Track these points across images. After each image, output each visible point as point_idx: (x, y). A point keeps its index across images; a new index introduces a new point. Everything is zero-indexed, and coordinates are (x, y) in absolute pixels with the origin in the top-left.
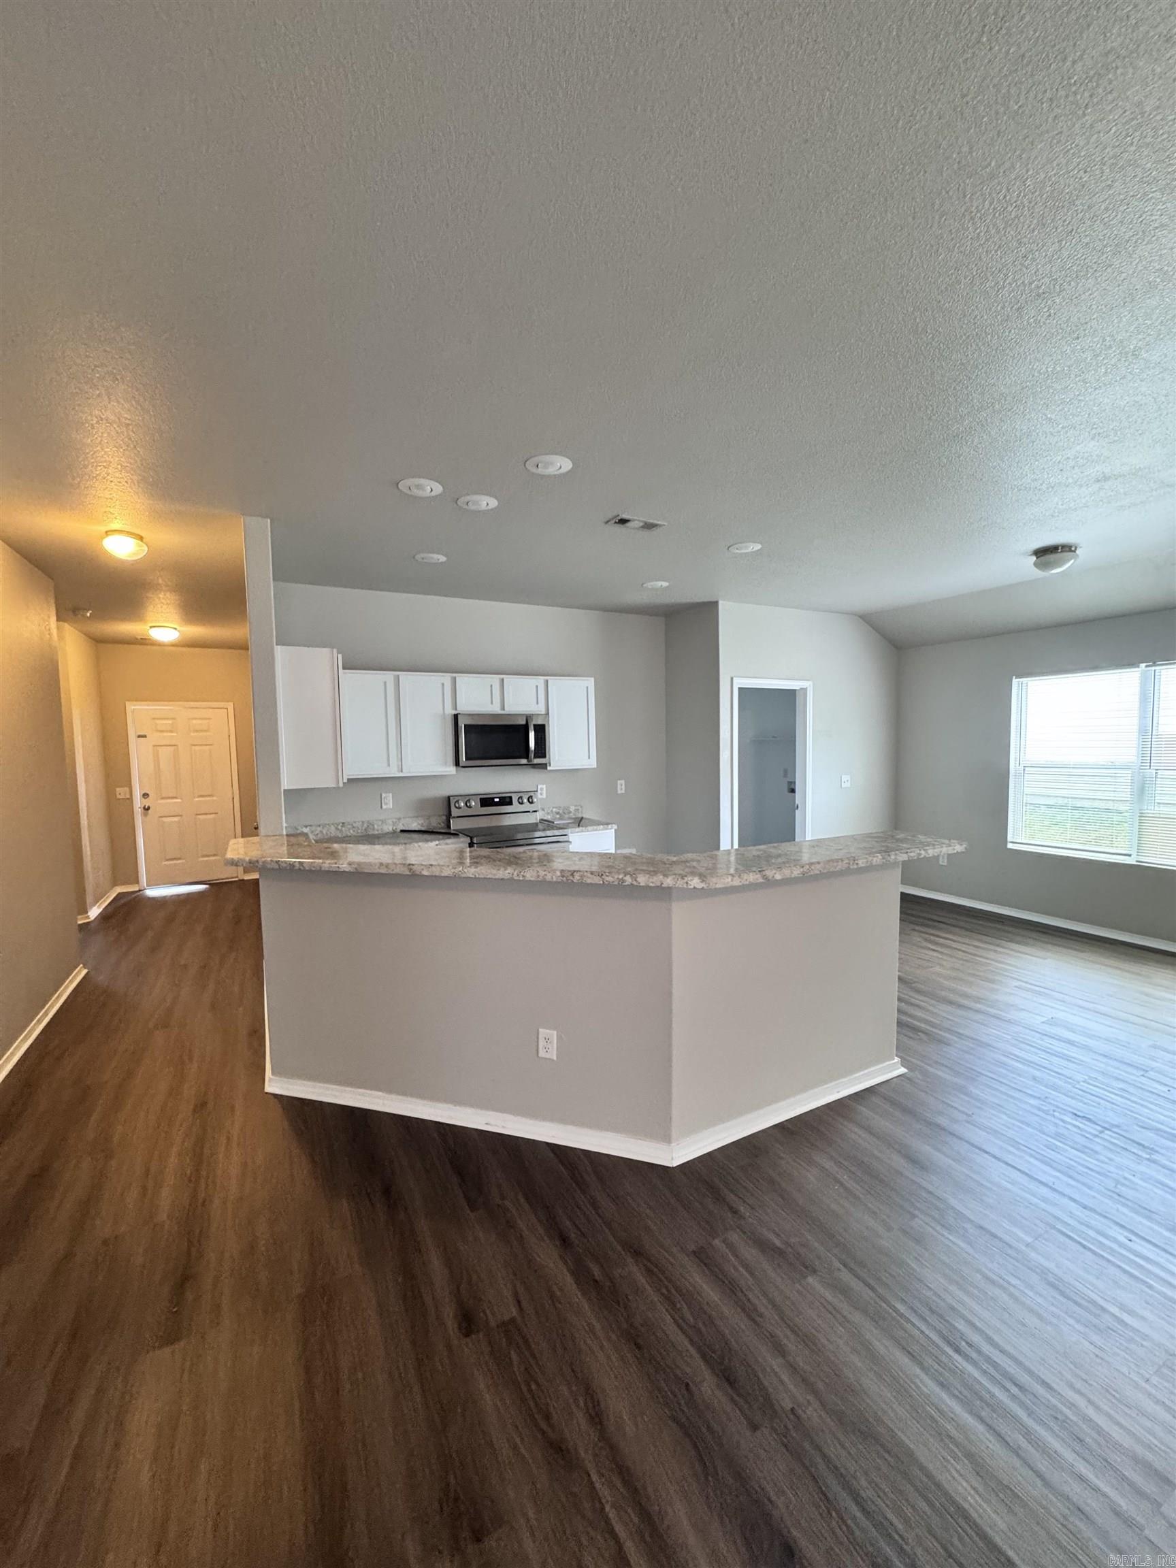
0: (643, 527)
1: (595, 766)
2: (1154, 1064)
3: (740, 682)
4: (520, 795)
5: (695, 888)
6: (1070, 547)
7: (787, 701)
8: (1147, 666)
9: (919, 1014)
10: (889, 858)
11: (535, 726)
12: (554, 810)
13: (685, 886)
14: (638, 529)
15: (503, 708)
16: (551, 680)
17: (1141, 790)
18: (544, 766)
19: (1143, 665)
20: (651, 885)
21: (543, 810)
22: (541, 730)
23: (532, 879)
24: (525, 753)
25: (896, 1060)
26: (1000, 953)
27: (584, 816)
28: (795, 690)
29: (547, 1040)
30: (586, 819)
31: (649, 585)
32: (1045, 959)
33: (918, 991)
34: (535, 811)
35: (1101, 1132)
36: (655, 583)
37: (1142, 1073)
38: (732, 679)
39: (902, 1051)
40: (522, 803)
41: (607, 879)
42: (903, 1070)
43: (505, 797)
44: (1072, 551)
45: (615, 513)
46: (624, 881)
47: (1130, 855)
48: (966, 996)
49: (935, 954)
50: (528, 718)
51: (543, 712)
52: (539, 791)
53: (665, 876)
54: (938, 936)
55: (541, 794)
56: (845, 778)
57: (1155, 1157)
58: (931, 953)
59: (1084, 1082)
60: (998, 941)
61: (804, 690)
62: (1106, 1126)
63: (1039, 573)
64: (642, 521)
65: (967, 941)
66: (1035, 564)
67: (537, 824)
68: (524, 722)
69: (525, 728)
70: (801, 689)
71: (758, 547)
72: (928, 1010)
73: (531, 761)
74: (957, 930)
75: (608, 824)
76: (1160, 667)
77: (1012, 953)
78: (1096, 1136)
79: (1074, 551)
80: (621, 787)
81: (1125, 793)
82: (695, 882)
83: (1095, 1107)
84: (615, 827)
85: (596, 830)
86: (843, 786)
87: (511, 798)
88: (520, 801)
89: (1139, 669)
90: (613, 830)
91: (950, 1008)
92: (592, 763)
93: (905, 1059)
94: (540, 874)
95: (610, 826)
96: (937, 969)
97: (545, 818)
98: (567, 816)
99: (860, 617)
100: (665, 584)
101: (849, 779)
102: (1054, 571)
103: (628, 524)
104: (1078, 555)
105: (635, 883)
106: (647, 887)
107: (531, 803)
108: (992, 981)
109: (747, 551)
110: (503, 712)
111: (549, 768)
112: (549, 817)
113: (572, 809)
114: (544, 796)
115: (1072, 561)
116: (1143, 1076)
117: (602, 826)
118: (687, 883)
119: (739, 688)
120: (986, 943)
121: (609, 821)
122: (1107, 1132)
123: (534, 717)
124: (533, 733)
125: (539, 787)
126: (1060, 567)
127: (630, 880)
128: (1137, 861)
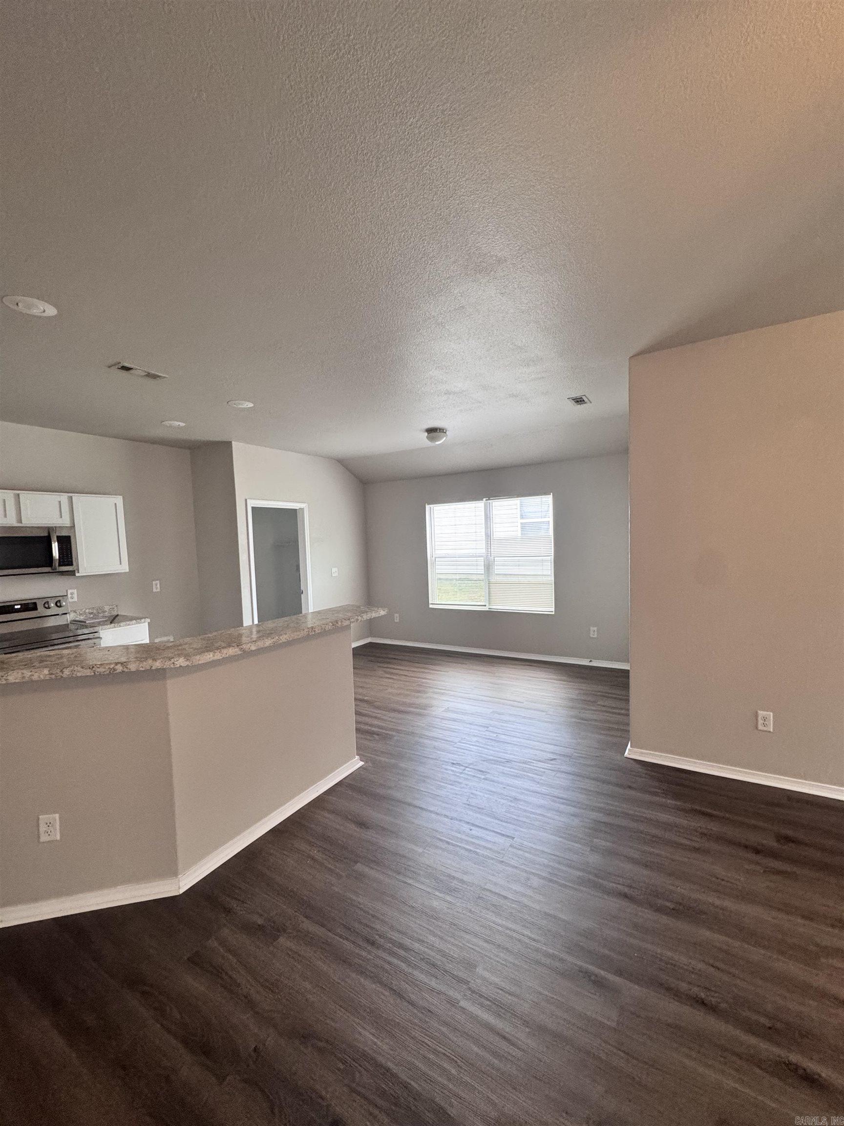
0: (147, 375)
1: (128, 570)
2: (492, 722)
3: (252, 503)
4: (45, 600)
5: (181, 666)
6: (443, 430)
7: (291, 517)
8: (486, 500)
9: (376, 722)
10: (337, 625)
11: (58, 537)
12: (87, 611)
13: (172, 666)
14: (142, 376)
15: (20, 521)
16: (76, 498)
17: (488, 567)
18: (72, 573)
19: (485, 499)
20: (141, 669)
21: (75, 612)
22: (66, 543)
23: (17, 681)
24: (48, 560)
25: (356, 758)
26: (426, 673)
27: (119, 614)
28: (296, 510)
29: (49, 824)
30: (121, 616)
31: (167, 423)
32: (448, 672)
33: (378, 708)
34: (66, 614)
35: (464, 770)
36: (173, 422)
37: (486, 729)
38: (246, 500)
39: (361, 751)
40: (49, 608)
41: (98, 670)
42: (362, 763)
43: (28, 603)
44: (444, 432)
45: (118, 360)
46: (115, 670)
47: (485, 606)
48: (404, 704)
49: (390, 681)
50: (50, 530)
51: (69, 525)
52: (69, 596)
53: (155, 660)
54: (394, 669)
55: (72, 598)
56: (334, 570)
57: (488, 776)
58: (387, 680)
59: (458, 742)
60: (427, 666)
61: (302, 509)
62: (466, 765)
63: (428, 443)
64: (145, 372)
65: (407, 668)
66: (427, 437)
67: (67, 625)
68: (46, 534)
69: (48, 541)
70: (300, 508)
71: (251, 405)
72: (383, 719)
73: (55, 569)
74: (406, 663)
75: (141, 619)
76: (493, 501)
77: (431, 671)
78: (461, 773)
79: (445, 433)
80: (156, 587)
81: (481, 570)
82: (181, 662)
83: (462, 756)
84: (149, 620)
85: (129, 625)
86: (333, 575)
87: (35, 604)
88: (47, 606)
89: (483, 501)
90: (147, 624)
91: (392, 714)
92: (125, 568)
93: (364, 756)
94: (25, 675)
95: (143, 620)
96: (390, 690)
97: (77, 619)
98: (101, 615)
99: (337, 460)
100: (182, 424)
101: (337, 570)
102: (437, 443)
103: (132, 371)
104: (447, 435)
105: (126, 670)
106: (138, 672)
107: (60, 606)
108: (419, 692)
109: (243, 407)
110: (20, 525)
111: (77, 575)
112: (82, 618)
113: (107, 608)
114: (76, 599)
115: (445, 438)
116: (486, 730)
117: (134, 621)
118: (173, 663)
119: (252, 507)
120: (418, 667)
121: (141, 616)
122: (467, 769)
123: (58, 529)
124: (56, 543)
125: (69, 592)
126: (439, 441)
127: (121, 668)
128: (489, 609)
